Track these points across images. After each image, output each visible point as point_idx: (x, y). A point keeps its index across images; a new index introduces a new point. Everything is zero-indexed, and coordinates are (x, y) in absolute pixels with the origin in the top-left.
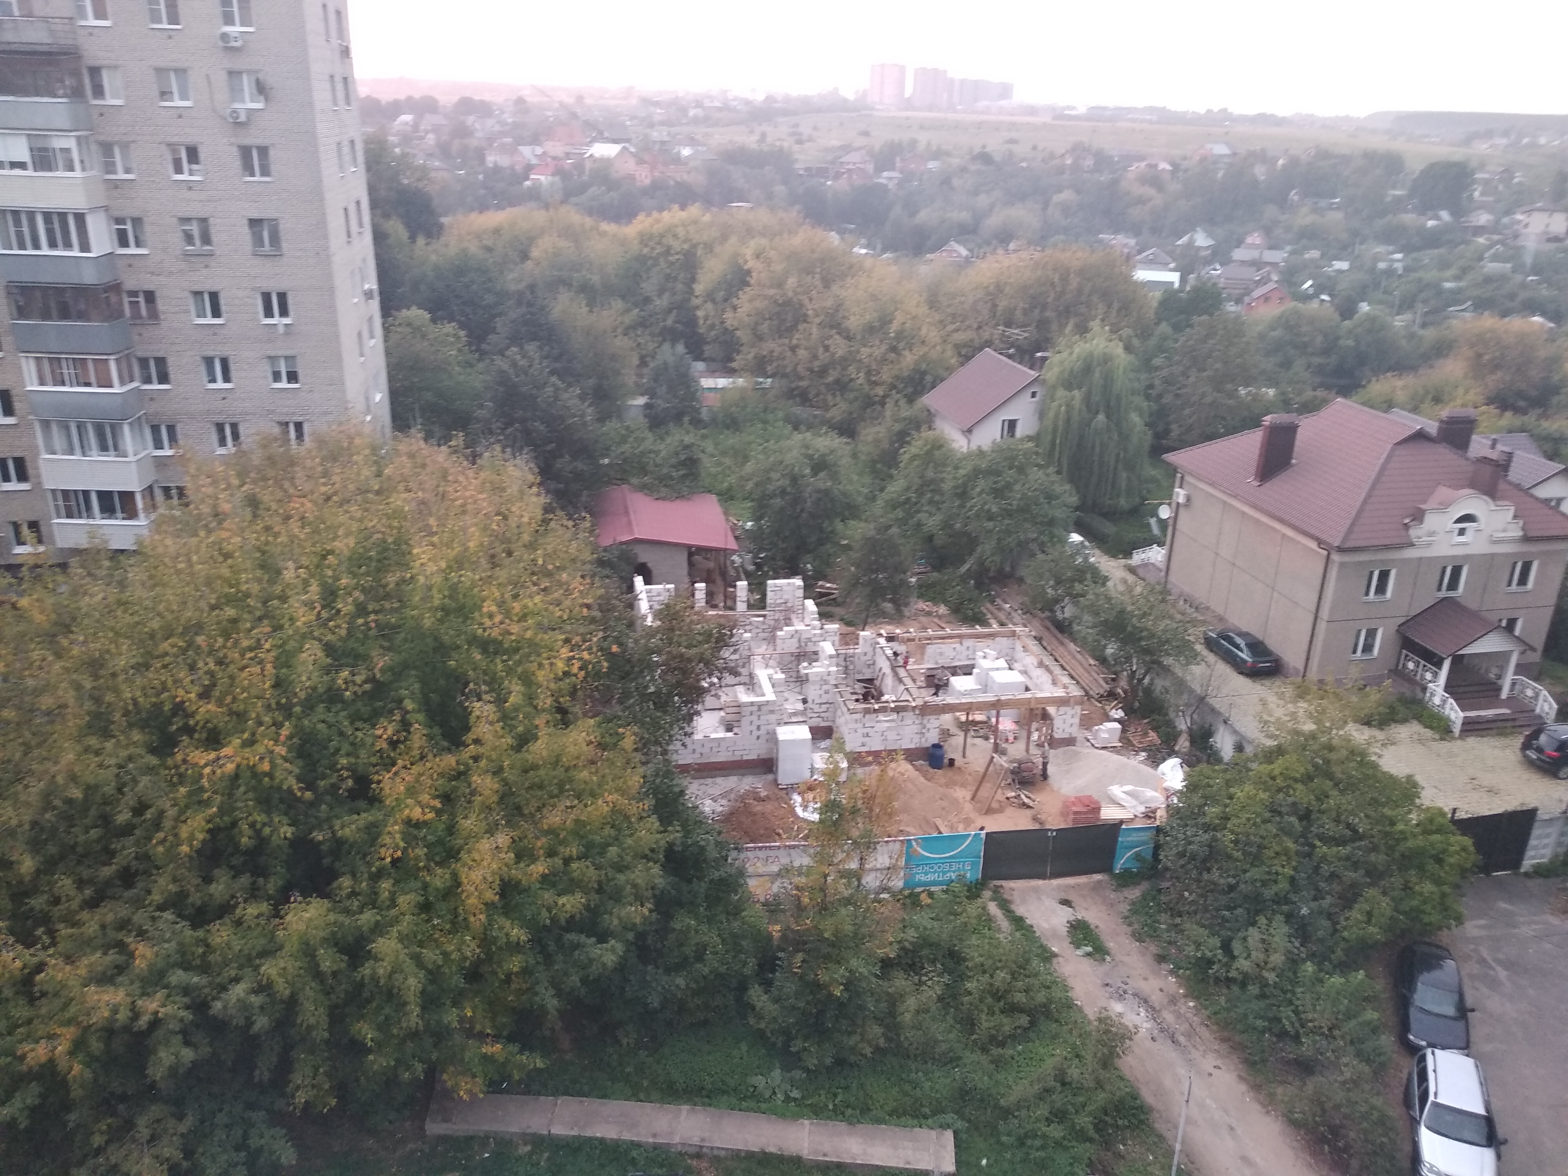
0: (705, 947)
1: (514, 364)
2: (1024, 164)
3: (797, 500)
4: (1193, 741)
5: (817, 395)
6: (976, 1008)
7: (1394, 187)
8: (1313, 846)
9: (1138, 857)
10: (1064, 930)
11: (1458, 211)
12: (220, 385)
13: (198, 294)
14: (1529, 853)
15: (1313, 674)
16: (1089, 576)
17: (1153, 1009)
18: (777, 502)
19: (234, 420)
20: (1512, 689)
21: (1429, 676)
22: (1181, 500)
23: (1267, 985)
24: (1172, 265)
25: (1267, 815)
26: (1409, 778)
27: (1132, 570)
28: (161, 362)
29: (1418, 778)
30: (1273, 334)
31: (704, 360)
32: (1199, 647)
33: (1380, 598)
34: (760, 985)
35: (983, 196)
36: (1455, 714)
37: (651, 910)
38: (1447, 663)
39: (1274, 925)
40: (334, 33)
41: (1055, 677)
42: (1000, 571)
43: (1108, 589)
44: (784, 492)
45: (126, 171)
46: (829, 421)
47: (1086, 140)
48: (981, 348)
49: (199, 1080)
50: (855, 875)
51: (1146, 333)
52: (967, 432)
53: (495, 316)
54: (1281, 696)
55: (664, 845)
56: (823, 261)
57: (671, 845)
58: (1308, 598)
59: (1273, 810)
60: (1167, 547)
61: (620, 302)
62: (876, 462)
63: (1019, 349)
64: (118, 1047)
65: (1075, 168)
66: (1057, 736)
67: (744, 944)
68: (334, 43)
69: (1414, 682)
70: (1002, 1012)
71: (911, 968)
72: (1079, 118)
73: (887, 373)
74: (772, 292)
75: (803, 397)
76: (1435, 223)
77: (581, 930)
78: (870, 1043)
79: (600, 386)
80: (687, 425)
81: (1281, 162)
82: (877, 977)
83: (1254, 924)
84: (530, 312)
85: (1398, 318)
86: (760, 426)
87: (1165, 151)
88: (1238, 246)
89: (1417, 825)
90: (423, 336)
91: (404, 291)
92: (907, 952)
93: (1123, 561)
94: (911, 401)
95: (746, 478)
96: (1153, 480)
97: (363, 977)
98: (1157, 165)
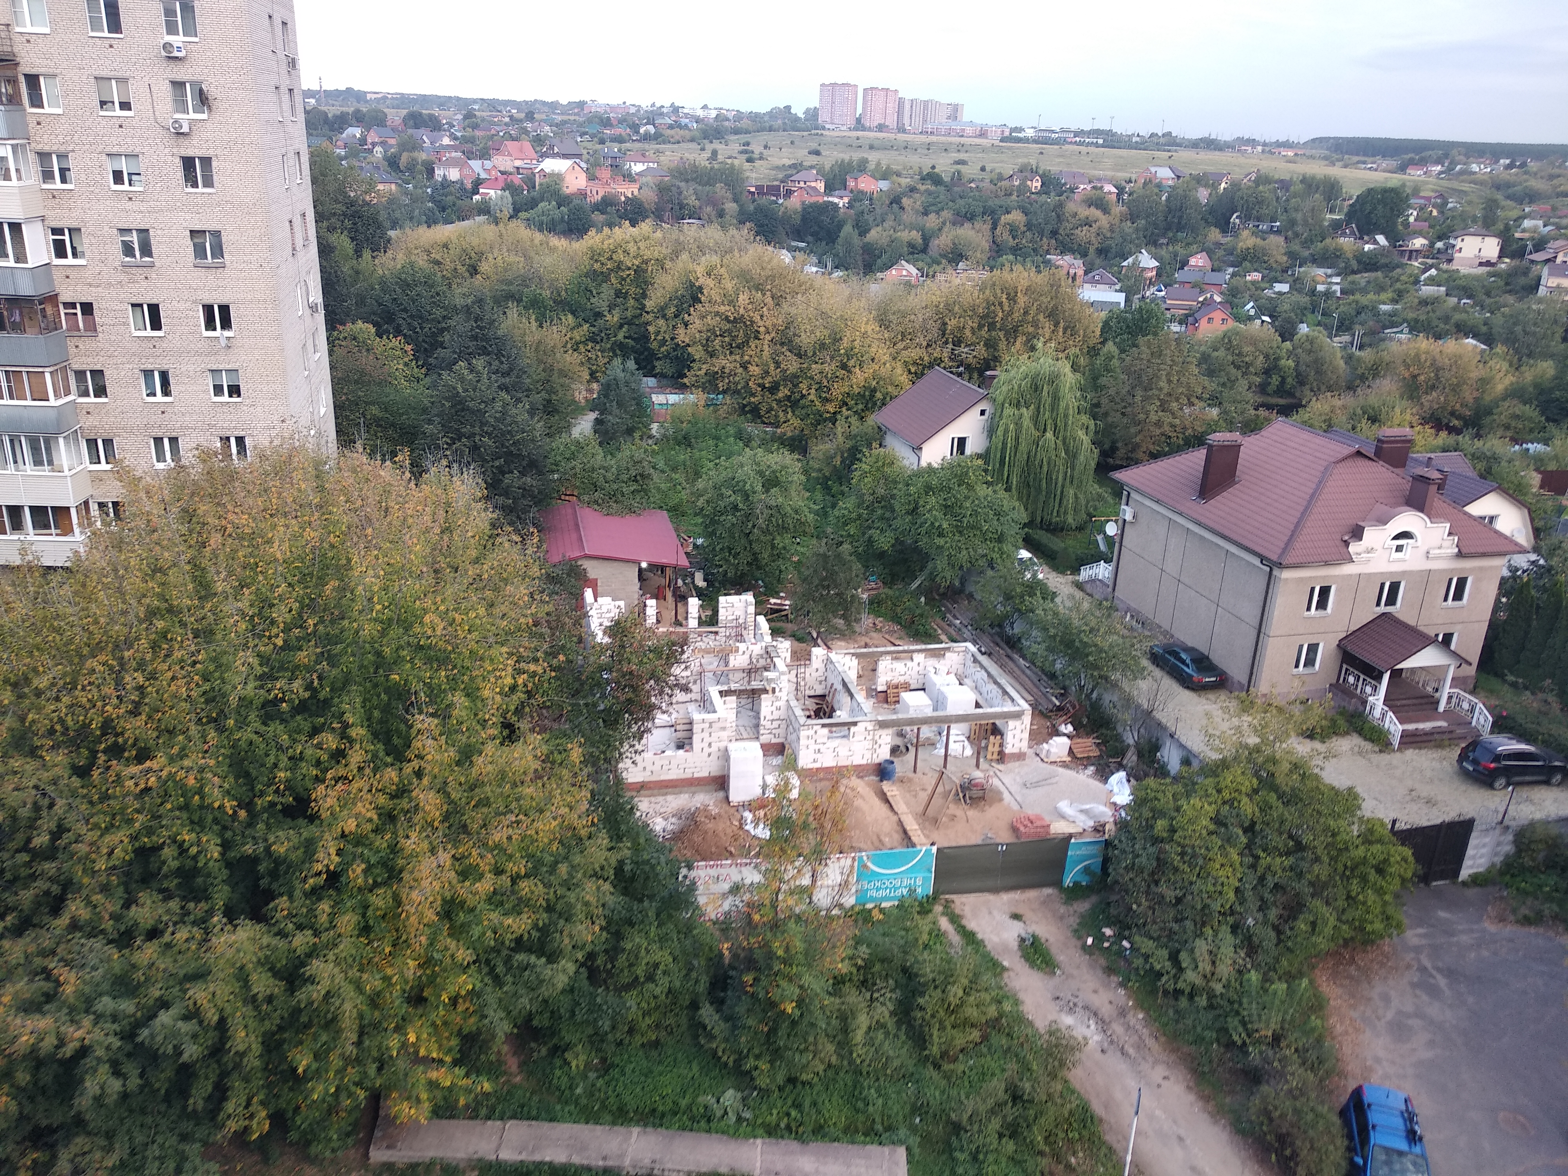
0: (656, 966)
1: (462, 380)
2: (973, 185)
3: (748, 517)
4: (1140, 755)
5: (768, 412)
6: (929, 1023)
7: (1332, 211)
8: (1257, 857)
9: (1087, 870)
10: (1014, 945)
11: (1394, 238)
12: (160, 398)
13: (136, 306)
14: (1467, 862)
15: (1263, 686)
16: (1037, 592)
17: (1103, 1021)
18: (730, 519)
19: (174, 435)
20: (1448, 702)
21: (1368, 690)
22: (1128, 517)
23: (1215, 996)
24: (1118, 287)
25: (1212, 827)
26: (1350, 789)
27: (1079, 586)
28: (98, 374)
29: (1359, 790)
30: (1216, 354)
31: (654, 376)
32: (1145, 662)
33: (1321, 613)
34: (711, 1004)
35: (932, 216)
36: (1394, 727)
37: (602, 929)
38: (1386, 677)
39: (1220, 936)
40: (280, 45)
41: (1005, 693)
42: (951, 587)
43: (1056, 605)
44: (735, 508)
45: (64, 180)
46: (780, 438)
47: (1033, 162)
48: (931, 366)
49: (131, 1111)
50: (806, 892)
51: (1093, 352)
52: (917, 449)
53: (442, 330)
54: (1225, 710)
55: (614, 862)
56: (772, 278)
57: (621, 863)
58: (1251, 613)
59: (1218, 821)
60: (1114, 564)
61: (570, 316)
62: (828, 479)
63: (968, 367)
64: (47, 1077)
65: (1022, 190)
66: (1007, 751)
67: (695, 963)
68: (281, 54)
69: (1354, 696)
70: (953, 1027)
71: (864, 984)
72: (1026, 140)
73: (838, 390)
74: (722, 309)
75: (754, 413)
76: (1372, 247)
77: (530, 951)
78: (822, 1061)
79: (549, 401)
80: (637, 441)
81: (1223, 185)
82: (830, 994)
83: (1201, 935)
84: (478, 327)
85: (1336, 339)
86: (712, 442)
87: (1109, 174)
88: (1182, 268)
89: (1359, 836)
90: (368, 350)
91: (350, 304)
92: (859, 968)
93: (1071, 578)
94: (862, 418)
95: (698, 494)
96: (1100, 498)
97: (299, 1002)
98: (1103, 188)
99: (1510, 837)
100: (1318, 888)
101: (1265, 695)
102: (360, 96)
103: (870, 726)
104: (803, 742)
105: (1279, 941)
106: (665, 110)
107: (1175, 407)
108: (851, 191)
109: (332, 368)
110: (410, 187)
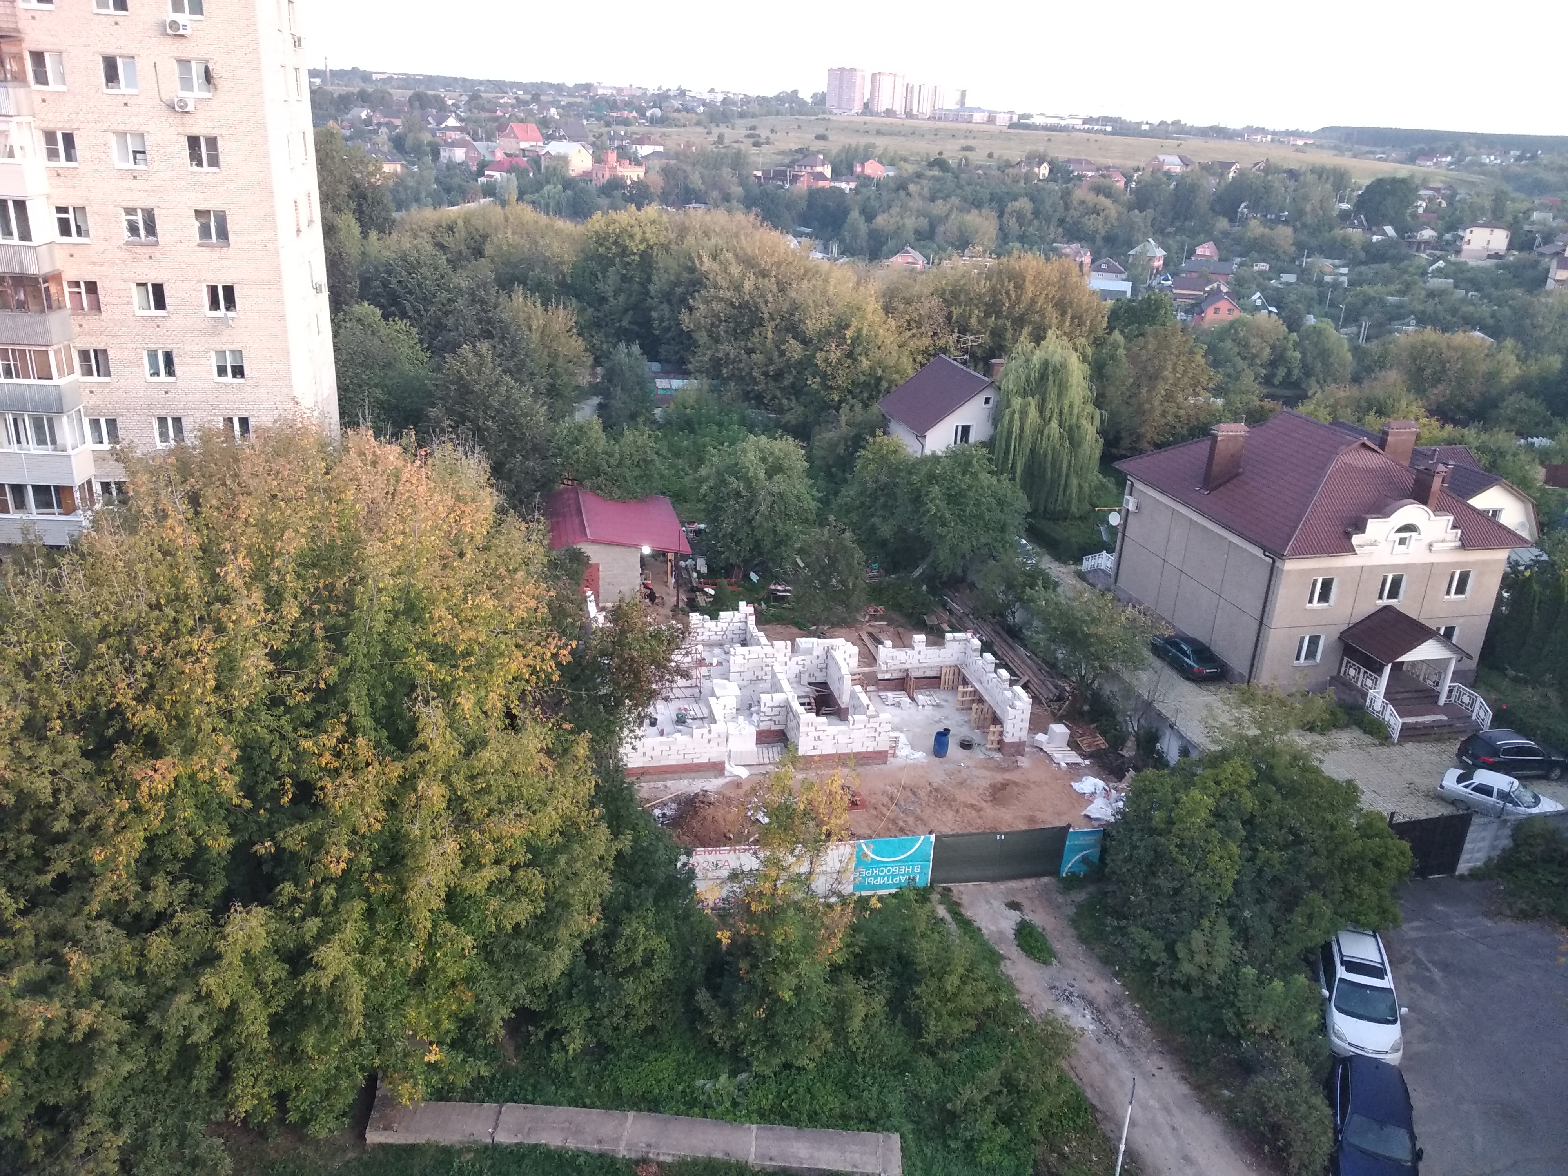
0: (653, 952)
1: (465, 362)
2: (981, 172)
3: (751, 503)
4: (1140, 744)
5: (772, 399)
6: (925, 1011)
7: (1341, 201)
8: (1256, 850)
9: (1084, 860)
10: (1011, 934)
11: (1402, 229)
12: (163, 377)
13: (141, 285)
14: (1464, 857)
15: (1265, 677)
16: (1040, 582)
17: (1099, 1011)
18: (733, 505)
19: (177, 415)
20: (1449, 696)
21: (1369, 682)
22: (1131, 507)
23: (1211, 987)
24: (1124, 276)
25: (1212, 819)
26: (1350, 782)
27: (1081, 576)
28: (101, 355)
29: (1358, 783)
30: (1222, 344)
31: (659, 361)
32: (1147, 653)
33: (1323, 605)
34: (708, 989)
35: (940, 202)
36: (1395, 721)
37: (599, 918)
38: (1387, 670)
39: (1217, 928)
40: (285, 22)
42: (953, 576)
43: (1058, 595)
44: (738, 494)
45: (69, 158)
46: (785, 425)
47: (1041, 149)
48: (936, 354)
49: (134, 1090)
50: (804, 880)
51: (1098, 343)
52: (921, 436)
53: (447, 313)
54: (1225, 701)
55: (614, 853)
56: (779, 265)
57: (621, 853)
58: (1254, 606)
59: (1218, 814)
60: (1116, 553)
61: (575, 301)
62: (830, 466)
63: (973, 356)
64: (51, 1058)
65: (1030, 176)
66: (1006, 740)
67: (693, 949)
68: (287, 32)
69: (1355, 688)
70: (950, 1016)
71: (860, 972)
72: (1034, 127)
73: (843, 378)
74: (728, 294)
75: (758, 400)
76: (1380, 238)
77: (528, 938)
78: (818, 1048)
79: (553, 385)
80: (641, 426)
81: (1231, 175)
82: (827, 982)
83: (1198, 926)
84: (483, 310)
85: (1343, 331)
86: (715, 428)
87: (1118, 162)
88: (1188, 257)
89: (1357, 829)
90: (373, 333)
91: (355, 286)
92: (856, 956)
93: (1073, 567)
94: (866, 406)
95: (701, 481)
96: (1102, 487)
97: (304, 986)
98: (1110, 177)
99: (1508, 832)
100: (1315, 881)
101: (1265, 687)
102: (366, 77)
104: (803, 729)
105: (1276, 933)
106: (671, 93)
107: (1180, 396)
108: (858, 177)
109: (337, 349)
110: (416, 169)
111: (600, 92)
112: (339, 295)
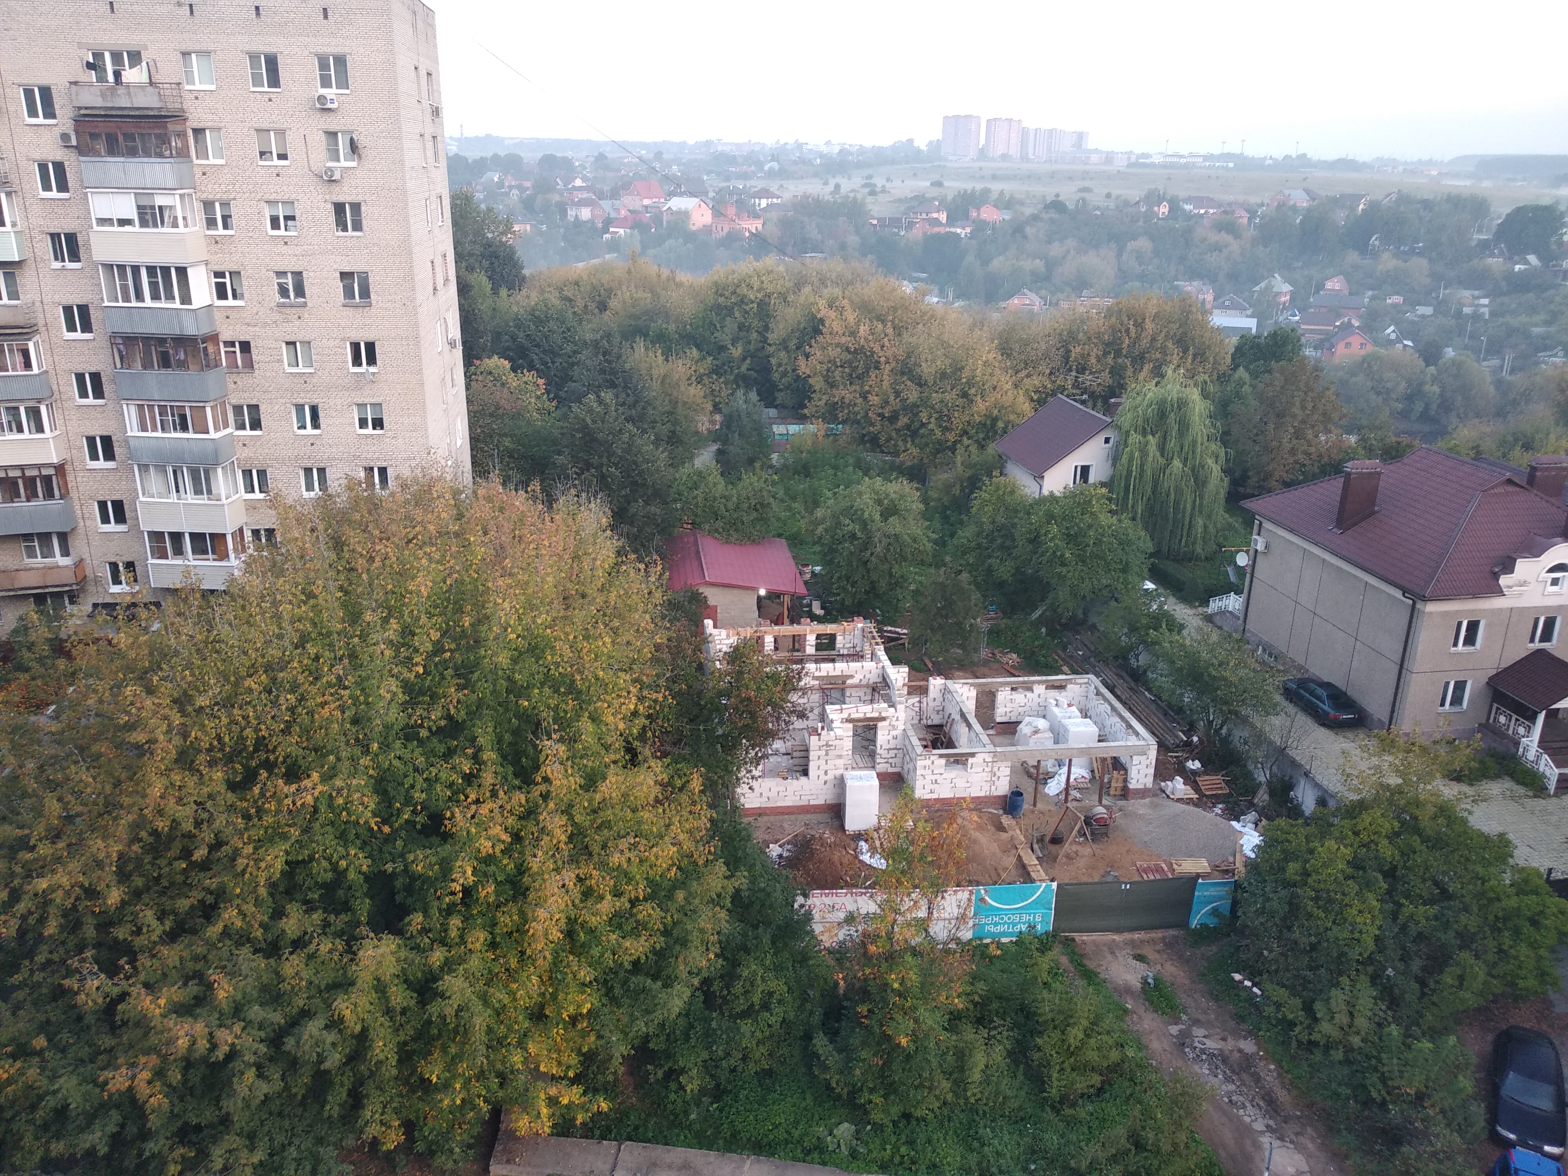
0: (771, 994)
1: (591, 411)
2: (1098, 213)
3: (866, 545)
4: (1272, 793)
5: (888, 441)
6: (1047, 1064)
7: (1480, 231)
8: (1401, 905)
9: (1215, 912)
10: (1138, 987)
11: (1547, 257)
12: (309, 430)
13: (290, 344)
15: (1405, 725)
16: (1165, 625)
17: (1232, 1071)
18: (848, 547)
19: (322, 465)
21: (1521, 730)
22: (1260, 547)
23: (1352, 1050)
24: (1249, 312)
25: (1349, 871)
26: (1501, 835)
27: (1209, 618)
28: (254, 409)
29: (1511, 836)
30: (1354, 379)
31: (776, 407)
32: (1278, 698)
33: (1469, 648)
34: (825, 1034)
35: (1056, 244)
36: (1549, 770)
37: (717, 956)
38: (1541, 718)
39: (1358, 986)
40: (424, 94)
41: (1129, 726)
42: (1073, 618)
43: (1184, 638)
44: (853, 536)
45: (226, 226)
46: (900, 467)
47: (1161, 188)
48: (1054, 394)
49: (271, 1114)
50: (923, 925)
51: (1223, 379)
52: (1039, 477)
53: (573, 365)
54: (1364, 749)
55: (731, 890)
56: (895, 309)
57: (738, 891)
58: (1393, 649)
59: (1356, 864)
60: (1245, 595)
61: (695, 351)
62: (946, 508)
63: (1092, 395)
64: (195, 1077)
65: (1150, 215)
66: (1131, 786)
67: (811, 993)
68: (426, 103)
69: (1506, 736)
70: (1073, 1069)
71: (980, 1021)
72: (1153, 165)
73: (959, 420)
74: (844, 340)
75: (873, 442)
76: (1523, 267)
77: (647, 974)
78: (937, 1098)
79: (674, 432)
80: (758, 471)
81: (1361, 207)
82: (945, 1029)
83: (1337, 985)
84: (606, 361)
85: (1485, 363)
86: (831, 471)
87: (1241, 198)
88: (1317, 291)
89: (1511, 885)
90: (503, 385)
91: (486, 340)
92: (976, 1004)
93: (1200, 610)
94: (982, 447)
95: (816, 523)
96: (1230, 527)
97: (430, 1015)
98: (1233, 212)
100: (1466, 940)
101: (1407, 735)
102: (499, 141)
103: (989, 759)
104: (919, 772)
105: (1423, 995)
106: (789, 147)
107: (1310, 434)
108: (974, 221)
109: (469, 401)
110: (544, 228)
111: (720, 148)
112: (471, 349)
